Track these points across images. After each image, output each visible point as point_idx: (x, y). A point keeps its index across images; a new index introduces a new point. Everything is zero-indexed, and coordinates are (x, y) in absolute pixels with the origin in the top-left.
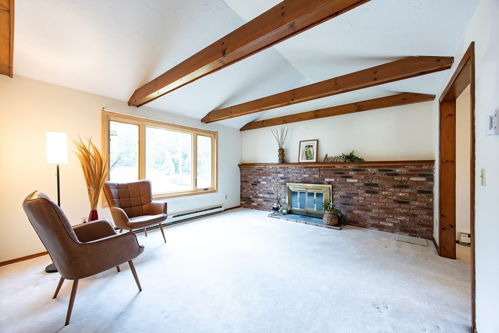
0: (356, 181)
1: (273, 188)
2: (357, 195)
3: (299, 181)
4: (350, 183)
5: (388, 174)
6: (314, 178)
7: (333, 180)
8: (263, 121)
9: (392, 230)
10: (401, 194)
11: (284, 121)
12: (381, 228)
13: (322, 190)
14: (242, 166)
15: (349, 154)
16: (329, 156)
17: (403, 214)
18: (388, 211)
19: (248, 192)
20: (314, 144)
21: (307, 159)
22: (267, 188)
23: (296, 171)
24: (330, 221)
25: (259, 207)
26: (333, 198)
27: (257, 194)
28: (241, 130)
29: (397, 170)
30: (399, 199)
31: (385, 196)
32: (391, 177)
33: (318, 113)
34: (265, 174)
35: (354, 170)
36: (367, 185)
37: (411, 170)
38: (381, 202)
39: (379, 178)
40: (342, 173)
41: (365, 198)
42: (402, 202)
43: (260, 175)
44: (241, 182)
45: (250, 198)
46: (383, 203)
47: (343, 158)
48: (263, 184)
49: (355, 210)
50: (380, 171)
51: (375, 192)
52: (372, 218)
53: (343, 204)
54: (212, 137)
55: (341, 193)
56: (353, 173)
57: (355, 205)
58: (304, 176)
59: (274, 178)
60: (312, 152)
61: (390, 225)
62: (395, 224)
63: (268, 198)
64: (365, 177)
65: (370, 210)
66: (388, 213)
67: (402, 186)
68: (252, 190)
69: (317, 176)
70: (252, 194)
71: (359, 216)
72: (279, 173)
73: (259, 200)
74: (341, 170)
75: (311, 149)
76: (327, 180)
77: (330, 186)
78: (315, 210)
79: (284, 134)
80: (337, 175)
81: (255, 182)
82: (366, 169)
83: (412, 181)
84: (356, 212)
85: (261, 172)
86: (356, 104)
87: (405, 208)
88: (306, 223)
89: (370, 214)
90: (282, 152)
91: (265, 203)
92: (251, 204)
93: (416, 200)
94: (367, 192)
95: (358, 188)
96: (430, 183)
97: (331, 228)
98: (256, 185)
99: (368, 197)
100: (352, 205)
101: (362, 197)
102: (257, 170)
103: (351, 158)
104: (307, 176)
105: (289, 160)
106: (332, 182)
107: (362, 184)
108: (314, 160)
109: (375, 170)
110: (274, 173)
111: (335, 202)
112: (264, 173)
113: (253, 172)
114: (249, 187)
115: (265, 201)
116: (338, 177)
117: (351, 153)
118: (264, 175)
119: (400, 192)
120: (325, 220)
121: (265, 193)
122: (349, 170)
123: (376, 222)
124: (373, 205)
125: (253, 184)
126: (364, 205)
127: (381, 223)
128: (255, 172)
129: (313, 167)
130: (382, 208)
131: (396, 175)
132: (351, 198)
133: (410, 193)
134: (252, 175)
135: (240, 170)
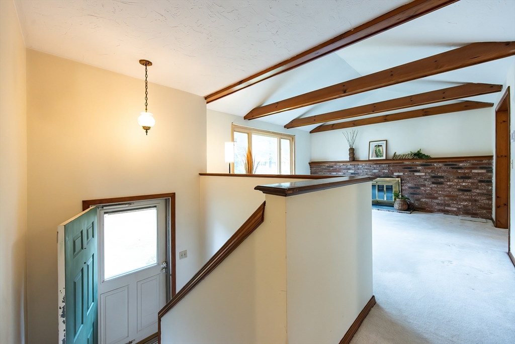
0: (423, 174)
2: (424, 186)
4: (417, 176)
5: (453, 168)
6: (384, 173)
7: (401, 174)
8: (333, 125)
9: (456, 213)
10: (464, 184)
11: (354, 124)
12: (446, 212)
13: (391, 182)
14: (313, 164)
15: (416, 152)
16: (397, 154)
17: (465, 200)
18: (453, 198)
20: (383, 143)
21: (377, 157)
23: (366, 167)
24: (402, 207)
26: (401, 189)
28: (311, 132)
29: (461, 165)
30: (462, 188)
31: (450, 186)
32: (455, 170)
33: (388, 118)
35: (421, 165)
36: (433, 177)
37: (473, 164)
38: (446, 191)
39: (445, 171)
40: (411, 168)
41: (431, 188)
42: (465, 190)
43: (331, 172)
46: (448, 191)
47: (411, 155)
49: (422, 198)
50: (445, 165)
51: (441, 183)
52: (438, 204)
53: (411, 194)
54: (290, 140)
55: (410, 185)
56: (420, 168)
57: (422, 194)
58: (374, 171)
59: (344, 174)
60: (382, 151)
61: (455, 209)
62: (458, 209)
64: (432, 171)
65: (436, 198)
66: (452, 200)
67: (465, 177)
69: (386, 171)
71: (426, 203)
72: (349, 169)
74: (410, 165)
75: (380, 148)
76: (396, 174)
77: (399, 179)
78: (385, 199)
79: (355, 136)
82: (433, 164)
83: (474, 173)
84: (424, 200)
85: (331, 168)
86: (423, 110)
87: (467, 195)
88: (379, 210)
89: (436, 201)
90: (352, 151)
93: (477, 188)
94: (433, 183)
95: (425, 180)
96: (490, 174)
97: (402, 213)
99: (434, 187)
100: (419, 194)
101: (429, 187)
102: (328, 167)
103: (418, 155)
104: (377, 171)
105: (359, 158)
106: (401, 175)
107: (428, 177)
108: (384, 158)
109: (441, 165)
110: (344, 169)
111: (403, 192)
112: (335, 169)
113: (323, 169)
116: (406, 171)
117: (418, 152)
118: (334, 172)
119: (463, 182)
120: (396, 206)
122: (418, 165)
123: (442, 208)
124: (439, 194)
126: (431, 194)
127: (446, 208)
128: (325, 169)
129: (383, 164)
130: (447, 196)
131: (460, 168)
132: (418, 188)
133: (472, 183)
134: (322, 172)
135: (310, 167)
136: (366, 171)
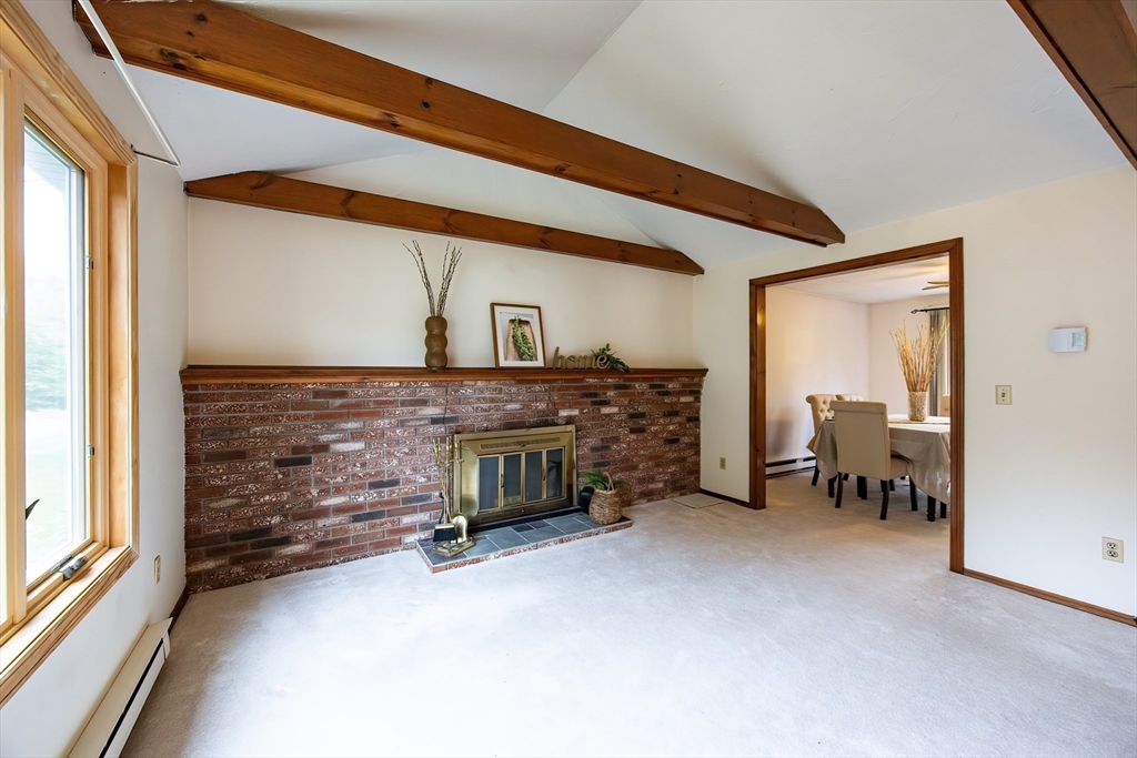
0: (615, 410)
1: (395, 462)
2: (616, 440)
3: (495, 424)
4: (606, 415)
5: (659, 393)
6: (536, 412)
7: (575, 412)
8: (352, 194)
9: (661, 494)
10: (671, 428)
11: (447, 224)
12: (649, 495)
13: (558, 439)
14: (198, 379)
16: (561, 353)
17: (673, 462)
18: (658, 461)
19: (247, 504)
20: (532, 316)
21: (520, 359)
22: (363, 465)
23: (487, 395)
25: (327, 553)
26: (577, 456)
27: (309, 502)
28: (194, 189)
29: (670, 386)
30: (669, 436)
31: (656, 433)
32: (660, 398)
33: (549, 236)
34: (356, 411)
35: (617, 387)
36: (632, 416)
37: (684, 385)
38: (649, 447)
39: (648, 402)
40: (595, 395)
41: (628, 443)
42: (673, 441)
43: (330, 418)
44: (191, 460)
45: (268, 530)
46: (652, 447)
48: (345, 455)
50: (652, 387)
51: (641, 430)
52: (641, 481)
53: (595, 465)
54: (81, 169)
55: (592, 442)
56: (612, 393)
57: (615, 463)
58: (511, 406)
59: (402, 424)
60: (531, 340)
61: (661, 485)
62: (665, 482)
63: (373, 505)
64: (630, 401)
65: (634, 468)
66: (657, 465)
67: (673, 414)
68: (277, 487)
69: (542, 406)
70: (278, 508)
72: (424, 402)
73: (320, 523)
74: (595, 387)
75: (526, 329)
76: (564, 413)
77: (571, 428)
78: (544, 497)
80: (586, 399)
81: (296, 450)
82: (633, 384)
83: (682, 403)
85: (338, 402)
86: (620, 243)
87: (675, 451)
88: (561, 541)
89: (637, 474)
91: (359, 525)
92: (269, 556)
93: (685, 435)
94: (633, 431)
95: (619, 424)
96: (697, 404)
98: (307, 461)
99: (633, 441)
100: (608, 464)
101: (626, 442)
102: (317, 394)
104: (517, 406)
105: (453, 360)
106: (575, 416)
107: (624, 416)
108: (540, 363)
109: (645, 386)
110: (404, 404)
111: (580, 464)
113: (282, 406)
114: (257, 480)
115: (356, 519)
116: (586, 403)
117: (603, 350)
118: (350, 417)
119: (670, 424)
121: (361, 487)
122: (608, 387)
123: (644, 488)
124: (640, 456)
125: (280, 463)
126: (628, 460)
127: (650, 486)
128: (297, 406)
129: (535, 382)
130: (651, 458)
131: (667, 393)
132: (607, 448)
133: (680, 424)
134: (277, 419)
135: (187, 399)
136: (485, 406)
